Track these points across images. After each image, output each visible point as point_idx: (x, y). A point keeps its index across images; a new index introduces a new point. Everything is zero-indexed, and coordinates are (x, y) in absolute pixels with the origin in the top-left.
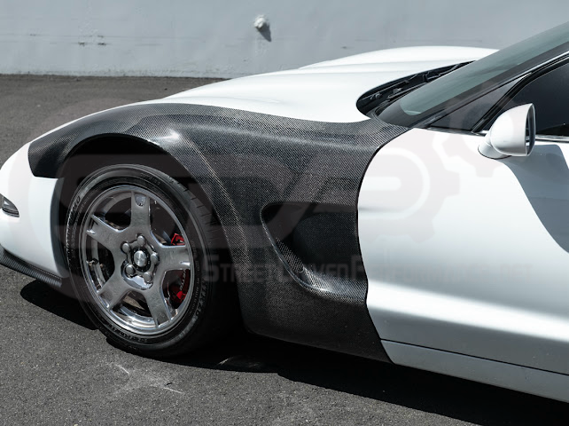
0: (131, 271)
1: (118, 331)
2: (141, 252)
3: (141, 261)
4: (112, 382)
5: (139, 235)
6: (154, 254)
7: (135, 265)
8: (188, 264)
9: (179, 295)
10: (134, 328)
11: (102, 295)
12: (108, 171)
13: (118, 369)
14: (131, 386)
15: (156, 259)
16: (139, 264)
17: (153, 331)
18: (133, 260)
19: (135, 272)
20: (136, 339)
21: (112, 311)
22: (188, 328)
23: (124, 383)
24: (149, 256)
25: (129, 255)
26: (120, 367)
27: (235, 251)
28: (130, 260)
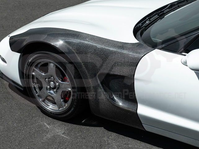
0: (49, 89)
1: (45, 109)
2: (52, 83)
3: (52, 86)
4: (43, 133)
5: (51, 77)
6: (57, 84)
7: (50, 87)
8: (70, 89)
9: (67, 98)
10: (51, 109)
11: (38, 96)
12: (39, 53)
13: (45, 126)
14: (50, 135)
15: (58, 86)
16: (52, 87)
17: (57, 111)
18: (49, 85)
19: (50, 89)
20: (51, 113)
21: (42, 102)
22: (70, 112)
23: (47, 133)
24: (56, 84)
25: (48, 83)
26: (45, 124)
27: (88, 88)
28: (48, 85)
